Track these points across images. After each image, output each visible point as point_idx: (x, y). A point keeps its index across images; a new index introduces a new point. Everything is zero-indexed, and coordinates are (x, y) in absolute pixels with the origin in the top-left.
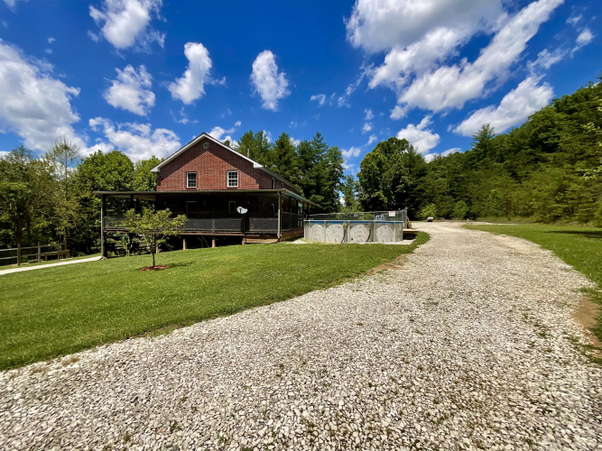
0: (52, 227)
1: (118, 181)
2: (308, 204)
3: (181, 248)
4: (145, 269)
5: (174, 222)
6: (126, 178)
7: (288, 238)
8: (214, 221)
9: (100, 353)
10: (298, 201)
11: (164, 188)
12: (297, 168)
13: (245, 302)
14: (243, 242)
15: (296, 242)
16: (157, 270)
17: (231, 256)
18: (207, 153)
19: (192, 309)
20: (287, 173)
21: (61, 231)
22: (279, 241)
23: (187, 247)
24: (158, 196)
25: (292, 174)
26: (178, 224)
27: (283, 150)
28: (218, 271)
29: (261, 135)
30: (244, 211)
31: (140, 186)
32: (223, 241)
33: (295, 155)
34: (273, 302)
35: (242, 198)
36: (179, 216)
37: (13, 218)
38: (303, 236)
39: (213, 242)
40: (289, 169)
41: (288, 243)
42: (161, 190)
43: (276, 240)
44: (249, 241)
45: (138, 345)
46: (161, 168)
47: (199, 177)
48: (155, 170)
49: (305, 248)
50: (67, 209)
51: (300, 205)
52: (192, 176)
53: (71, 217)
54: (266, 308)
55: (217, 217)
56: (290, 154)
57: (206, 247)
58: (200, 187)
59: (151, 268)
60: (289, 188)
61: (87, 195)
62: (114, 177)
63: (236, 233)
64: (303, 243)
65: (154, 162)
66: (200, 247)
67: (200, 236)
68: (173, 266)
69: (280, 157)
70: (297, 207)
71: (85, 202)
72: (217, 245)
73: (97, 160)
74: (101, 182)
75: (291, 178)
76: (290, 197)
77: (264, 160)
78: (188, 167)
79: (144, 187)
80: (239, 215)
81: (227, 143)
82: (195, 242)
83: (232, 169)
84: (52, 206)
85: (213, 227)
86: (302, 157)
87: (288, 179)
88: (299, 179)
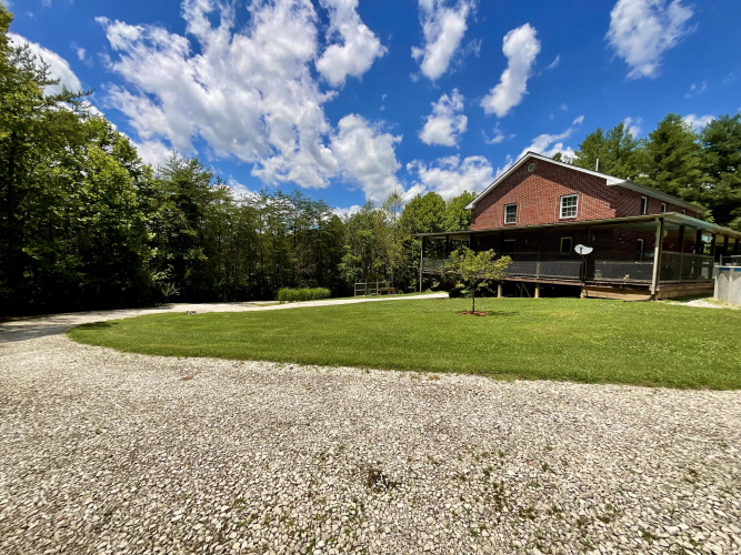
0: (384, 266)
1: (433, 223)
2: (727, 237)
3: (496, 295)
4: (465, 312)
5: (498, 264)
6: (439, 218)
7: (675, 294)
8: (538, 264)
9: (454, 379)
10: (700, 233)
11: (479, 226)
12: (697, 172)
13: (605, 374)
14: (582, 295)
15: (693, 303)
16: (478, 315)
17: (567, 312)
18: (533, 177)
19: (530, 364)
20: (673, 183)
21: (390, 271)
22: (653, 298)
23: (504, 294)
24: (473, 235)
25: (684, 184)
26: (500, 267)
27: (665, 146)
28: (553, 328)
29: (620, 130)
30: (587, 250)
31: (451, 226)
32: (550, 291)
33: (697, 147)
34: (660, 386)
35: (583, 232)
36: (503, 258)
37: (363, 259)
38: (712, 295)
39: (537, 290)
40: (678, 175)
41: (673, 303)
42: (474, 228)
43: (648, 297)
44: (591, 293)
45: (484, 382)
46: (477, 204)
47: (520, 209)
48: (470, 206)
49: (719, 315)
50: (394, 251)
51: (705, 238)
52: (512, 209)
53: (397, 258)
54: (647, 391)
55: (542, 259)
56: (680, 150)
57: (527, 296)
58: (522, 222)
59: (472, 313)
60: (679, 209)
61: (408, 238)
62: (429, 218)
63: (571, 281)
64: (712, 306)
65: (465, 198)
66: (518, 296)
67: (520, 283)
68: (493, 314)
69: (658, 159)
70: (700, 244)
71: (407, 244)
72: (541, 295)
73: (417, 204)
74: (419, 225)
75: (682, 191)
76: (682, 227)
77: (622, 170)
78: (507, 199)
79: (456, 226)
80: (579, 257)
81: (558, 156)
82: (512, 290)
83: (569, 192)
84: (385, 249)
85: (537, 273)
86: (713, 150)
87: (674, 193)
88: (702, 190)
